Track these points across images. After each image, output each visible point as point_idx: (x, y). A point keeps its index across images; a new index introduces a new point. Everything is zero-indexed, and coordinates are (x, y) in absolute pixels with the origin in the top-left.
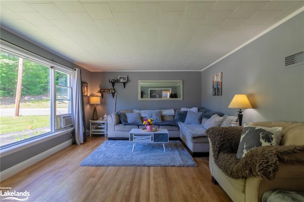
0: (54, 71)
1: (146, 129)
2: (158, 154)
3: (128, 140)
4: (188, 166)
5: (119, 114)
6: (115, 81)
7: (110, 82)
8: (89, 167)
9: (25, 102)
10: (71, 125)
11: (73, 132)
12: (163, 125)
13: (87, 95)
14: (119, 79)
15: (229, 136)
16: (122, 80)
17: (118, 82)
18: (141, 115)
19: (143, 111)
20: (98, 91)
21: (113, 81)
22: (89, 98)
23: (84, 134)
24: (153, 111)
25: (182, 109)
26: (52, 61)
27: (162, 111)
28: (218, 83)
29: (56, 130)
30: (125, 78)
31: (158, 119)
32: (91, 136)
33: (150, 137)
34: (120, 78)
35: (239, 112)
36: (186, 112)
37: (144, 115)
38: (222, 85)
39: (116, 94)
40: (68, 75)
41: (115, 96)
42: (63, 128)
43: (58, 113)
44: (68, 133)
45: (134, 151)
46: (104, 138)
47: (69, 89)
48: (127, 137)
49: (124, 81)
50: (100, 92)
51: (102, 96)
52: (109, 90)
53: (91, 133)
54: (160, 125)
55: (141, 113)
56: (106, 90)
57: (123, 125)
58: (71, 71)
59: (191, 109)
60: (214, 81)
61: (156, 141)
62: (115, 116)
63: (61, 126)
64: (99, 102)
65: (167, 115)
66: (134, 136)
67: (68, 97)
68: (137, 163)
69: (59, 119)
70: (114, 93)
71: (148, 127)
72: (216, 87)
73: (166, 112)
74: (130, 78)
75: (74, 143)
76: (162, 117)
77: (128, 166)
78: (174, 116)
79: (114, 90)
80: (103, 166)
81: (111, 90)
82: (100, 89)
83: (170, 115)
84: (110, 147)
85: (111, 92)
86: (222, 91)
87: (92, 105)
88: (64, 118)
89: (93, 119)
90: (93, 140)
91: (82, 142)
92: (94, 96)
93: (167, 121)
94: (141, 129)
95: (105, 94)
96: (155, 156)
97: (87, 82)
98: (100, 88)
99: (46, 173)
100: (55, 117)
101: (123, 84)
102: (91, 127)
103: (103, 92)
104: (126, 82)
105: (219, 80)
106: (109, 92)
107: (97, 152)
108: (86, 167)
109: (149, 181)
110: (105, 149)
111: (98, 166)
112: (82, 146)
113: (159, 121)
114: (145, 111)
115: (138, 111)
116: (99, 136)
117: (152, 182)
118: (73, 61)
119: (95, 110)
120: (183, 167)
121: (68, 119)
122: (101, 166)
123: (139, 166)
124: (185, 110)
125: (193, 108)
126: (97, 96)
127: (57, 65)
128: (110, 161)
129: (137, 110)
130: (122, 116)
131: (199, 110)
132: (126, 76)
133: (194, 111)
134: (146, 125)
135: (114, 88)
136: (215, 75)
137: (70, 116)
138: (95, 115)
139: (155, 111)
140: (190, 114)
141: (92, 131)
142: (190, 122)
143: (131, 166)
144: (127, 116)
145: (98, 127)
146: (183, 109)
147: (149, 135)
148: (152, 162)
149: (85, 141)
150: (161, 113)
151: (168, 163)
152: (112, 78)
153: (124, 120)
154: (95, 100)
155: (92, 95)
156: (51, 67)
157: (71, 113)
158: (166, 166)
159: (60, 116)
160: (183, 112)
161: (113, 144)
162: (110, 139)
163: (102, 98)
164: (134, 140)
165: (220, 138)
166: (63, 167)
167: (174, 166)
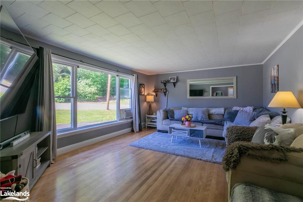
0: (119, 77)
1: (185, 124)
2: (192, 148)
3: (168, 133)
4: (214, 163)
5: (167, 110)
6: (166, 82)
7: (161, 83)
8: (134, 147)
9: (114, 100)
10: (131, 117)
11: (132, 123)
12: (206, 123)
13: (144, 94)
14: (169, 79)
15: (248, 135)
16: (172, 81)
17: (168, 81)
18: (189, 112)
19: (191, 109)
20: (153, 91)
21: (164, 82)
22: (146, 96)
23: (140, 125)
24: (200, 109)
25: (233, 108)
26: (117, 71)
27: (210, 110)
28: (274, 77)
29: (120, 120)
30: (175, 78)
31: (204, 117)
32: (146, 127)
33: (187, 131)
34: (171, 79)
35: (282, 112)
36: (237, 112)
37: (192, 112)
38: (278, 80)
39: (167, 93)
40: (130, 80)
41: (167, 95)
42: (125, 119)
43: (121, 108)
44: (128, 123)
45: (172, 142)
46: (155, 130)
47: (130, 90)
48: (167, 130)
49: (174, 81)
50: (154, 91)
51: (156, 95)
52: (161, 90)
53: (146, 125)
54: (204, 123)
55: (188, 110)
56: (160, 89)
57: (169, 120)
58: (131, 77)
59: (245, 109)
60: (272, 75)
61: (192, 136)
62: (163, 112)
63: (123, 117)
64: (153, 101)
65: (215, 114)
66: (172, 130)
67: (130, 97)
68: (169, 151)
69: (122, 111)
70: (166, 92)
71: (187, 123)
72: (273, 83)
73: (213, 111)
74: (180, 78)
75: (133, 131)
76: (210, 116)
77: (161, 152)
78: (224, 115)
79: (166, 89)
80: (143, 148)
81: (163, 90)
82: (155, 90)
83: (218, 114)
84: (155, 137)
85: (163, 91)
86: (278, 88)
87: (148, 102)
88: (125, 111)
89: (148, 114)
90: (147, 130)
91: (138, 131)
92: (149, 95)
93: (214, 120)
94: (181, 124)
95: (159, 93)
96: (189, 149)
97: (144, 84)
98: (155, 88)
99: (109, 146)
100: (119, 110)
101: (173, 84)
102: (147, 120)
103: (157, 91)
104: (176, 82)
105: (276, 74)
106: (161, 91)
107: (144, 139)
108: (133, 147)
109: (170, 164)
110: (151, 138)
111: (140, 148)
112: (138, 133)
113: (206, 119)
114: (193, 109)
115: (186, 109)
116: (152, 128)
117: (172, 166)
118: (132, 69)
119: (150, 106)
120: (209, 162)
121: (128, 113)
122: (141, 148)
123: (170, 153)
124: (237, 109)
125: (248, 107)
126: (152, 95)
127: (121, 74)
128: (149, 146)
129: (186, 107)
130: (169, 112)
131: (254, 110)
132: (176, 77)
133: (248, 111)
134: (185, 122)
135: (166, 87)
136: (272, 68)
137: (130, 110)
138: (150, 111)
139: (202, 109)
140: (241, 113)
141: (148, 123)
142: (239, 123)
143: (163, 152)
144: (174, 112)
145: (152, 120)
146: (235, 108)
147: (186, 130)
148: (182, 153)
149: (140, 130)
150: (208, 111)
151: (196, 156)
152: (163, 79)
153: (172, 116)
154: (150, 98)
155: (148, 94)
156: (117, 76)
157: (131, 108)
158: (192, 158)
159: (122, 110)
160: (233, 111)
161: (160, 135)
162: (159, 131)
163: (157, 96)
164: (172, 133)
165: (236, 137)
166: (119, 144)
167: (200, 160)
